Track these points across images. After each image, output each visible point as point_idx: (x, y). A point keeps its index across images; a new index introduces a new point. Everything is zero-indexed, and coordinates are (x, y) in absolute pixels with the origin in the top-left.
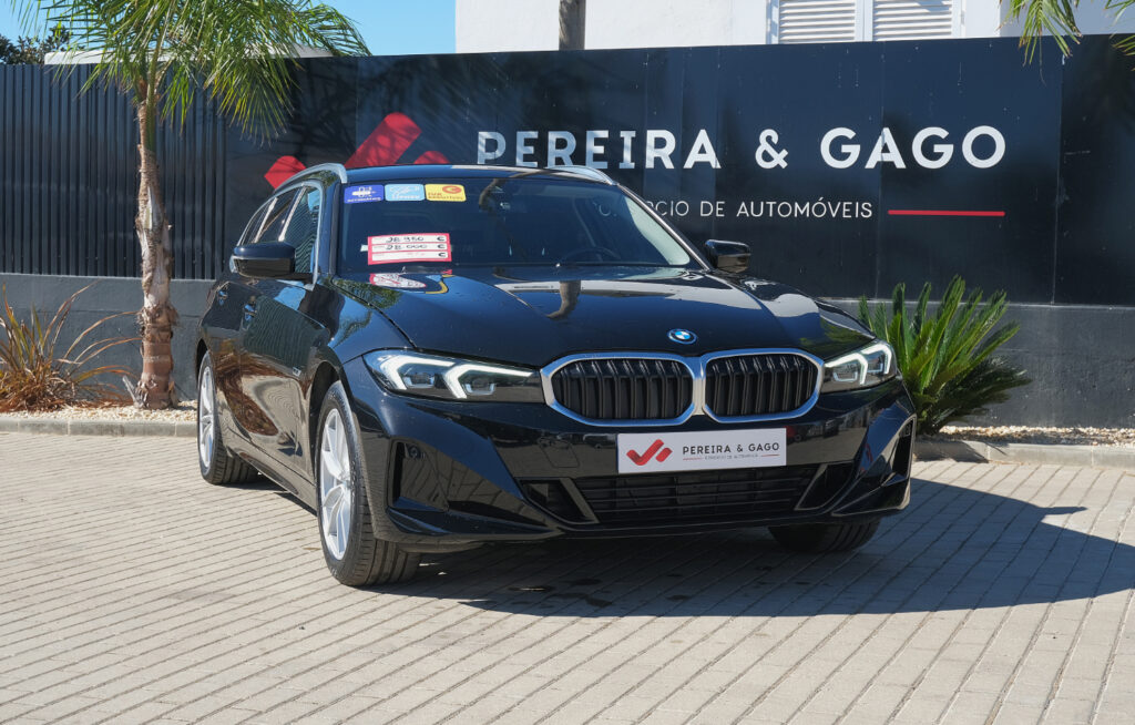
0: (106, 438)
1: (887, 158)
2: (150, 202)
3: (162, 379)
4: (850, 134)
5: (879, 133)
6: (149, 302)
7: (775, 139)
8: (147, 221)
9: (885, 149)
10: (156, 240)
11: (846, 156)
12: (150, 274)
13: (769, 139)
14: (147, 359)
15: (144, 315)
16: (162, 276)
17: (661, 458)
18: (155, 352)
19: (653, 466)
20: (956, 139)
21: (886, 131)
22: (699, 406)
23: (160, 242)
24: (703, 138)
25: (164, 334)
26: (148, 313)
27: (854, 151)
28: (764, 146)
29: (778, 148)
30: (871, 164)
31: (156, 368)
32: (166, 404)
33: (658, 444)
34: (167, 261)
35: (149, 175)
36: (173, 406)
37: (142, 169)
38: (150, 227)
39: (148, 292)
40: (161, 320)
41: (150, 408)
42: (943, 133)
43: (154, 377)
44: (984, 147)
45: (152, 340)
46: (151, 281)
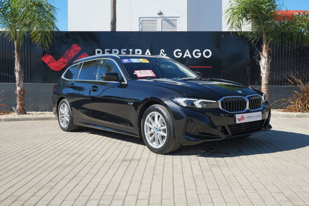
0: (13, 122)
1: (188, 56)
2: (18, 64)
3: (22, 107)
4: (180, 50)
5: (186, 50)
6: (18, 89)
7: (164, 51)
8: (18, 69)
9: (187, 54)
10: (20, 74)
11: (179, 55)
12: (19, 82)
13: (162, 51)
14: (18, 103)
15: (17, 92)
16: (22, 82)
17: (243, 120)
18: (20, 100)
19: (242, 122)
20: (202, 52)
21: (187, 50)
22: (247, 107)
23: (21, 74)
24: (148, 51)
25: (23, 96)
26: (18, 91)
27: (181, 54)
28: (161, 53)
29: (164, 53)
30: (184, 57)
31: (21, 105)
32: (24, 113)
33: (243, 116)
34: (23, 79)
35: (18, 58)
36: (25, 113)
37: (16, 56)
38: (19, 70)
39: (18, 86)
40: (22, 93)
41: (20, 114)
42: (199, 51)
43: (21, 107)
44: (207, 53)
45: (20, 98)
46: (19, 83)
